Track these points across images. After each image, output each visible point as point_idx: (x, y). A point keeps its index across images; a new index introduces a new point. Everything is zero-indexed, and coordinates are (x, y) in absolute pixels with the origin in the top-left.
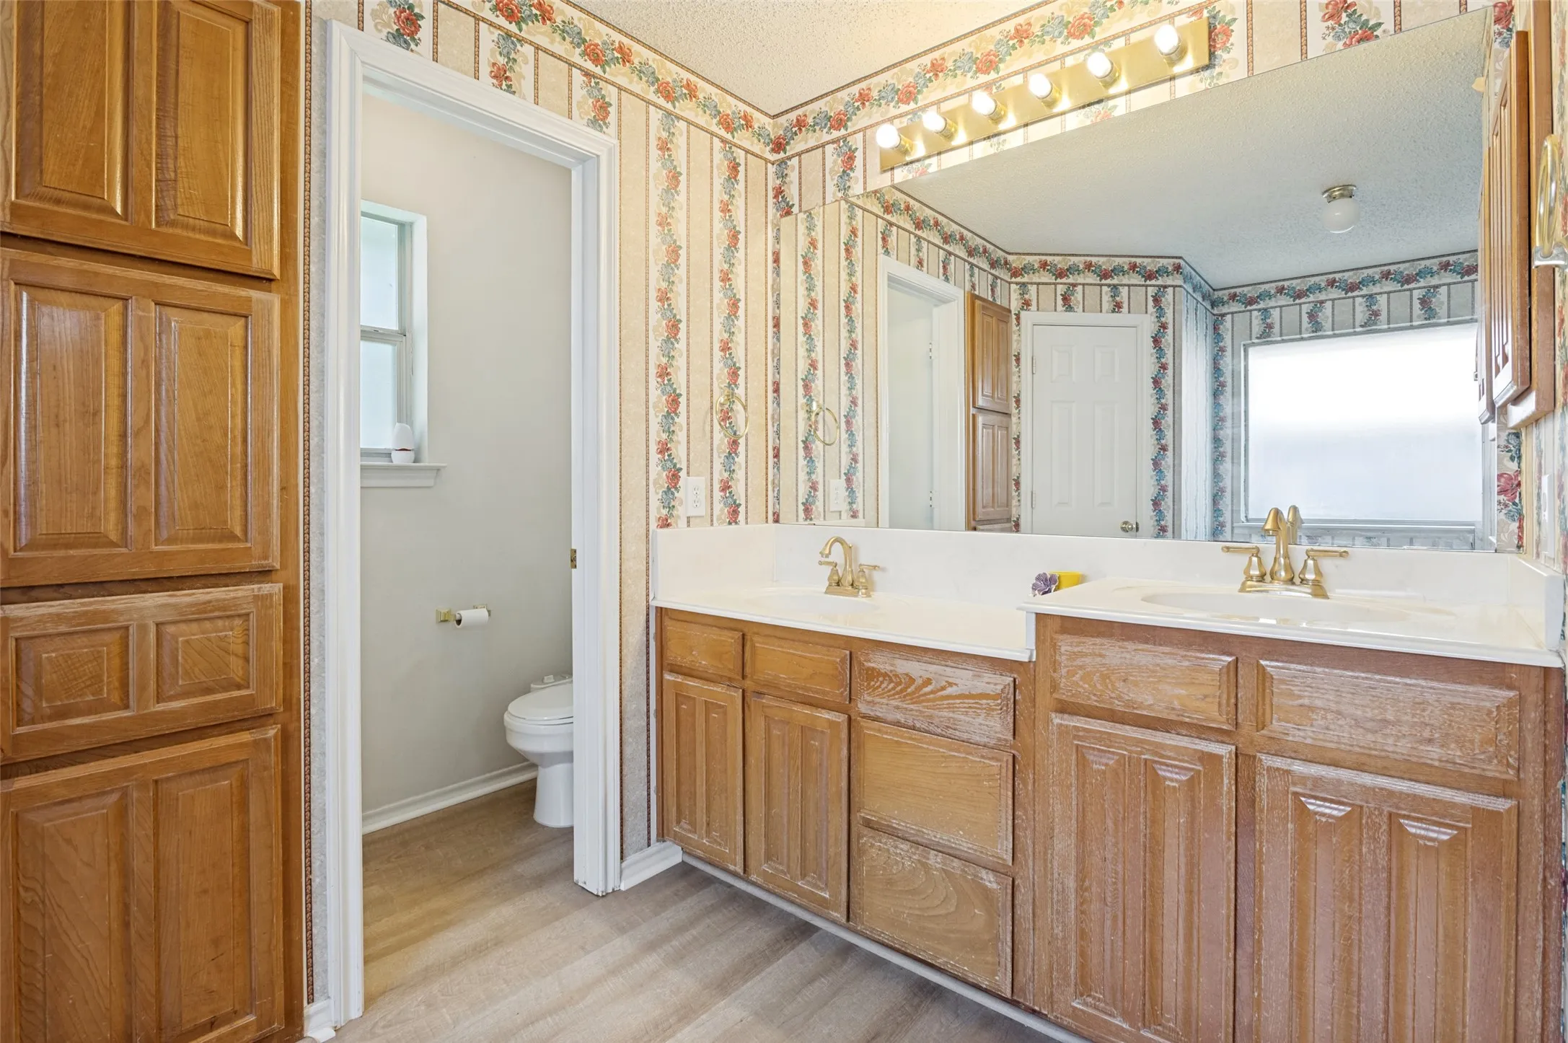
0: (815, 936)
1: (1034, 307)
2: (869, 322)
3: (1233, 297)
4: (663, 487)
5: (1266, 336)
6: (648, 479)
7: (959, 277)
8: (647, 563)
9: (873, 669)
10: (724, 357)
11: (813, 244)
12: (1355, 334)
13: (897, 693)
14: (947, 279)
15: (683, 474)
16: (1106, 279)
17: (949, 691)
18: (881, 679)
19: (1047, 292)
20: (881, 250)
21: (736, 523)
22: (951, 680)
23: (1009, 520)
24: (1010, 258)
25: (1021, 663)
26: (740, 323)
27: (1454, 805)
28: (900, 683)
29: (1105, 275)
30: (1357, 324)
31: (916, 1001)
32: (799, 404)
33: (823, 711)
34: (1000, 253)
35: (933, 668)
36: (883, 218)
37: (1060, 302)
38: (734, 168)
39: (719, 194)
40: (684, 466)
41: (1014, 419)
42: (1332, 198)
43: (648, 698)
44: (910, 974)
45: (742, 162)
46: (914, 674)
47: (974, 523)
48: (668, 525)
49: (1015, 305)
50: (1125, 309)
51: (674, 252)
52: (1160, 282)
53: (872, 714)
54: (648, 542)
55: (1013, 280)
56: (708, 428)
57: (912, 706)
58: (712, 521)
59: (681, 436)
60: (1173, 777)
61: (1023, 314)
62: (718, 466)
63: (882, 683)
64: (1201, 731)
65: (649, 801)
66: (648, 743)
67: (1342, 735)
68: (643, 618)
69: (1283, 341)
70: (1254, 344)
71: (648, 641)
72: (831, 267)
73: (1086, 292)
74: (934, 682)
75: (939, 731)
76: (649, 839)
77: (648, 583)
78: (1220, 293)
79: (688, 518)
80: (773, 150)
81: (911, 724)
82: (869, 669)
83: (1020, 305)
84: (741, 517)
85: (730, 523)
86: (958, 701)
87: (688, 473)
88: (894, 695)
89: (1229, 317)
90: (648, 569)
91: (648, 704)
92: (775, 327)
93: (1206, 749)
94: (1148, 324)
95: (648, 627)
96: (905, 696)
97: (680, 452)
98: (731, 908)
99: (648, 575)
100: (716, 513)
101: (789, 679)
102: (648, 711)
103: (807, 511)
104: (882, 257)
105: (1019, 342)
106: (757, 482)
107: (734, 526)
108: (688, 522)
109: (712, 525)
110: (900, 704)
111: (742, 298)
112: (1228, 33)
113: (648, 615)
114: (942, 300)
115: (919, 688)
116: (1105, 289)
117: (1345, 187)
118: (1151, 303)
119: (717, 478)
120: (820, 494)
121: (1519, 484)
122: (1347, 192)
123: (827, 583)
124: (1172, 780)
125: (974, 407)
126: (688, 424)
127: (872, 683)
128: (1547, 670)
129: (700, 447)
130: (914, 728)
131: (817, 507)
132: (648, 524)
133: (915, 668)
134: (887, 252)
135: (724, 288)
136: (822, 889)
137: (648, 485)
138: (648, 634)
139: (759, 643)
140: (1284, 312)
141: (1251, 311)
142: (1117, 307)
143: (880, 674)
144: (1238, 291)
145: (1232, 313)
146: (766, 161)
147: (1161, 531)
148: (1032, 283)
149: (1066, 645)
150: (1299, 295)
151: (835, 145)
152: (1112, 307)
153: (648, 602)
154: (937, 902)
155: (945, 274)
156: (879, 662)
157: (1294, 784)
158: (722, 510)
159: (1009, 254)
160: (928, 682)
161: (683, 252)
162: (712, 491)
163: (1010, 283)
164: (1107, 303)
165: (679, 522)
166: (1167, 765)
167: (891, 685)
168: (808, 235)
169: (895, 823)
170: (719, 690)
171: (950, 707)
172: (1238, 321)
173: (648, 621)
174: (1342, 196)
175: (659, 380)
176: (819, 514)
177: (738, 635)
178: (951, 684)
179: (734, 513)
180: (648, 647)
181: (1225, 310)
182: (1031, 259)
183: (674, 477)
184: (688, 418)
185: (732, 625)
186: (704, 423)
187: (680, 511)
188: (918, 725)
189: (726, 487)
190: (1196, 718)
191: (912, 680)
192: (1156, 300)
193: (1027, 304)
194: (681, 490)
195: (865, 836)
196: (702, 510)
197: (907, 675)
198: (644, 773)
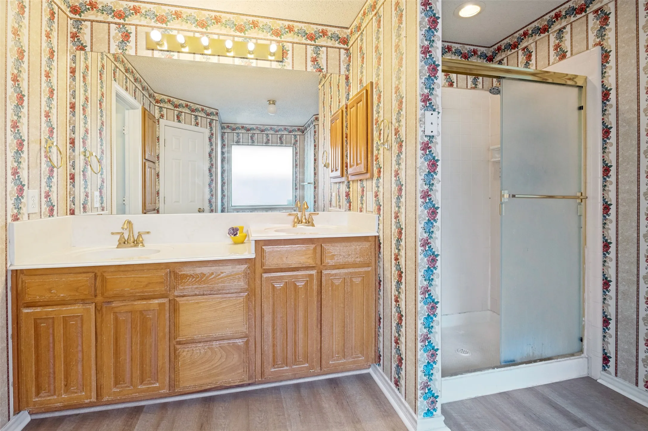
0: (145, 409)
1: (165, 118)
2: (108, 113)
3: (228, 127)
4: (14, 195)
5: (238, 143)
6: (6, 191)
7: (139, 99)
8: (6, 244)
9: (184, 274)
10: (46, 121)
11: (87, 67)
12: (263, 145)
13: (197, 282)
14: (135, 98)
15: (25, 188)
16: (193, 112)
17: (222, 275)
18: (188, 278)
19: (170, 113)
20: (113, 79)
21: (53, 216)
22: (222, 271)
23: (154, 210)
24: (155, 95)
25: (250, 259)
26: (54, 102)
27: (361, 272)
28: (199, 277)
29: (193, 111)
30: (264, 142)
31: (207, 406)
32: (81, 151)
33: (154, 300)
34: (152, 92)
35: (213, 268)
36: (114, 63)
37: (176, 118)
38: (53, 14)
39: (45, 27)
40: (26, 183)
41: (157, 165)
42: (270, 104)
43: (7, 328)
44: (197, 399)
45: (56, 12)
46: (205, 272)
47: (145, 211)
48: (18, 219)
49: (157, 116)
50: (200, 125)
51: (21, 53)
52: (211, 118)
53: (181, 294)
54: (6, 230)
55: (156, 104)
56: (39, 161)
57: (204, 286)
58: (41, 215)
59: (24, 165)
60: (300, 284)
61: (161, 120)
62: (44, 184)
63: (189, 279)
64: (307, 268)
65: (9, 392)
66: (8, 356)
67: (341, 260)
68: (4, 278)
69: (243, 145)
70: (234, 145)
71: (7, 292)
72: (94, 82)
73: (186, 116)
74: (215, 273)
75: (216, 292)
76: (9, 416)
77: (6, 256)
78: (224, 125)
79: (29, 214)
80: (70, 11)
81: (202, 293)
82: (181, 275)
83: (159, 116)
84: (55, 213)
85: (50, 216)
86: (226, 278)
87: (28, 187)
88: (195, 283)
89: (227, 133)
90: (6, 248)
91: (7, 332)
92: (71, 108)
93: (309, 273)
94: (207, 132)
95: (6, 284)
96: (201, 282)
97: (24, 174)
98: (87, 423)
99: (6, 251)
100: (43, 210)
101: (131, 289)
102: (7, 336)
103: (84, 208)
104: (113, 82)
105: (159, 132)
106: (62, 192)
107: (51, 218)
108: (29, 217)
109: (41, 218)
110: (198, 286)
111: (56, 89)
112: (287, 54)
113: (6, 276)
114: (133, 108)
115: (208, 277)
116: (193, 116)
117: (273, 101)
118: (208, 125)
119: (43, 190)
120: (89, 199)
121: (349, 194)
122: (274, 103)
123: (118, 243)
124: (300, 285)
125: (145, 159)
126: (28, 158)
127: (184, 281)
128: (375, 236)
129: (34, 172)
130: (203, 295)
131: (88, 206)
132: (6, 219)
133: (206, 270)
134: (115, 80)
135: (47, 81)
136: (154, 383)
137: (6, 195)
138: (7, 288)
139: (108, 276)
140: (244, 136)
141: (234, 133)
142: (197, 124)
143: (187, 276)
144: (230, 125)
145: (228, 133)
146: (68, 16)
147: (212, 211)
148: (165, 108)
149: (267, 248)
150: (248, 130)
151: (117, 26)
152: (195, 124)
153: (6, 268)
154: (216, 361)
155: (135, 96)
156: (187, 271)
157: (331, 276)
158: (46, 209)
159: (155, 92)
160: (212, 274)
161: (26, 54)
162: (41, 198)
163: (155, 105)
164: (193, 123)
165: (24, 216)
166: (299, 281)
167: (194, 279)
168: (85, 62)
169: (195, 337)
170: (76, 307)
171: (221, 282)
172: (230, 136)
173: (6, 280)
174: (273, 103)
175: (12, 129)
176: (89, 210)
177: (92, 275)
178: (222, 273)
179: (51, 210)
180: (7, 296)
181: (225, 131)
182: (164, 97)
183: (21, 190)
184: (28, 155)
185: (84, 270)
186: (37, 159)
187: (24, 210)
188: (205, 293)
189: (47, 196)
190: (307, 265)
191: (204, 275)
192: (210, 124)
193: (162, 116)
194: (25, 197)
195: (179, 348)
196: (37, 210)
197: (202, 273)
198: (6, 376)
